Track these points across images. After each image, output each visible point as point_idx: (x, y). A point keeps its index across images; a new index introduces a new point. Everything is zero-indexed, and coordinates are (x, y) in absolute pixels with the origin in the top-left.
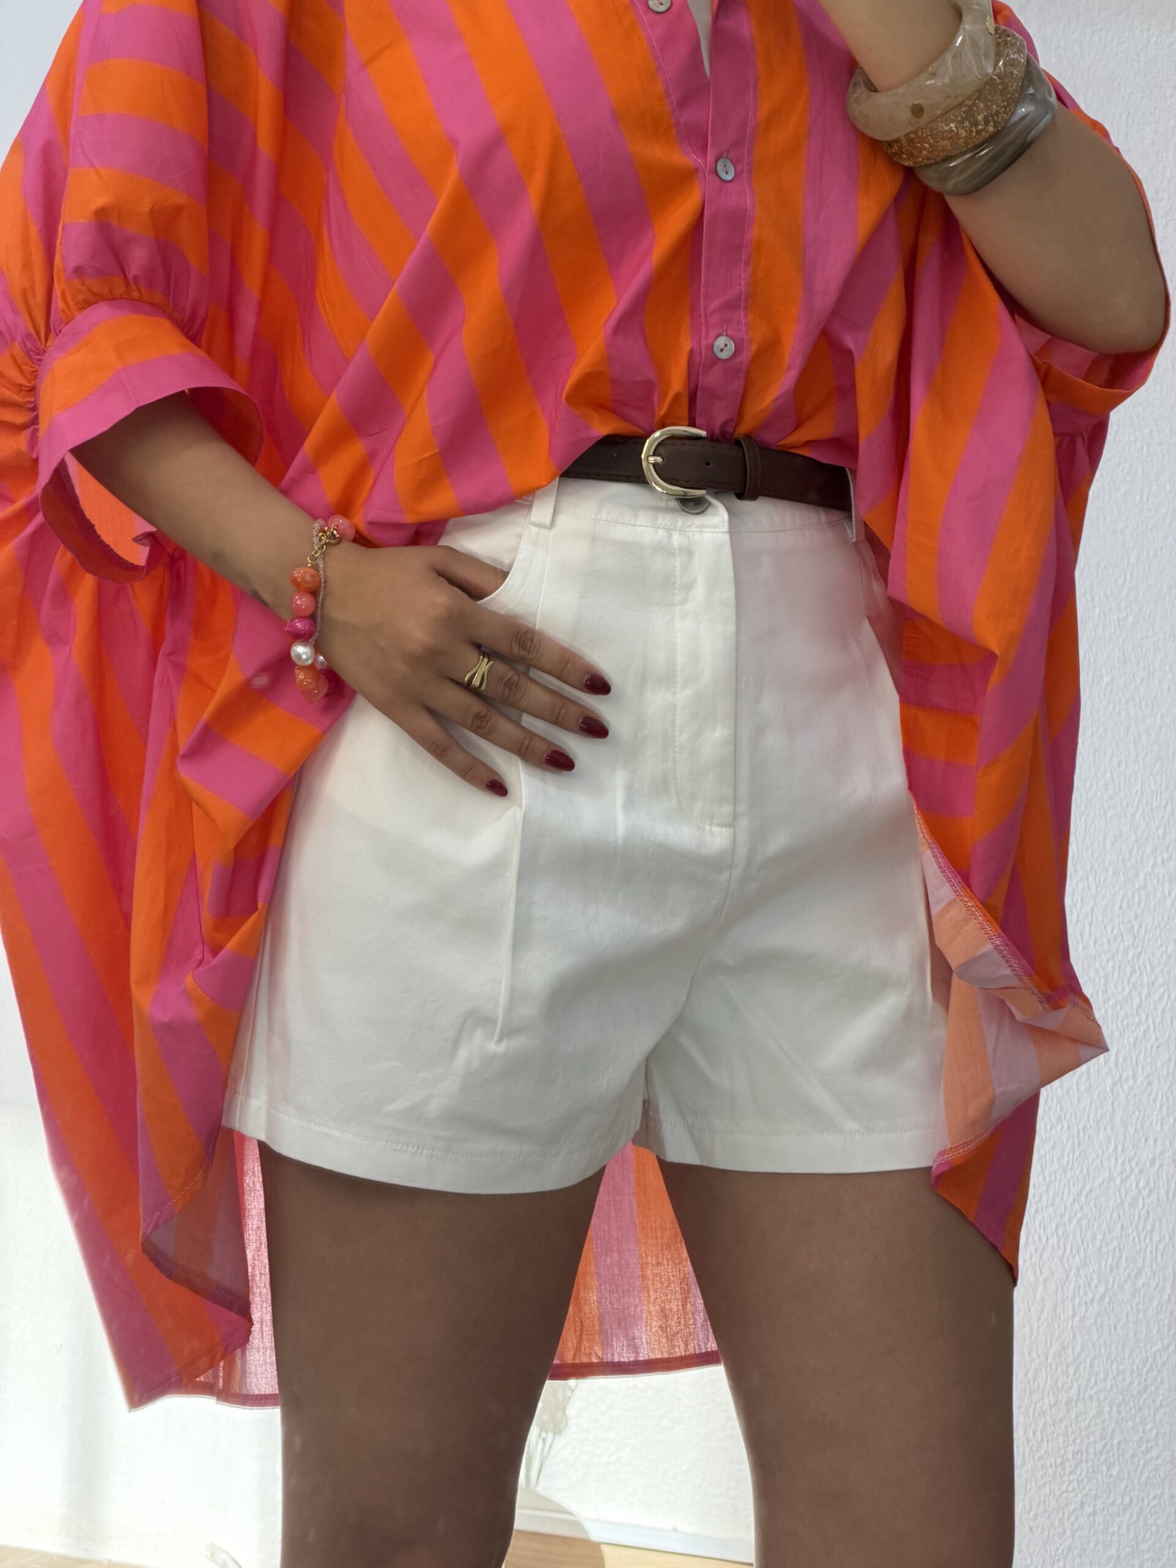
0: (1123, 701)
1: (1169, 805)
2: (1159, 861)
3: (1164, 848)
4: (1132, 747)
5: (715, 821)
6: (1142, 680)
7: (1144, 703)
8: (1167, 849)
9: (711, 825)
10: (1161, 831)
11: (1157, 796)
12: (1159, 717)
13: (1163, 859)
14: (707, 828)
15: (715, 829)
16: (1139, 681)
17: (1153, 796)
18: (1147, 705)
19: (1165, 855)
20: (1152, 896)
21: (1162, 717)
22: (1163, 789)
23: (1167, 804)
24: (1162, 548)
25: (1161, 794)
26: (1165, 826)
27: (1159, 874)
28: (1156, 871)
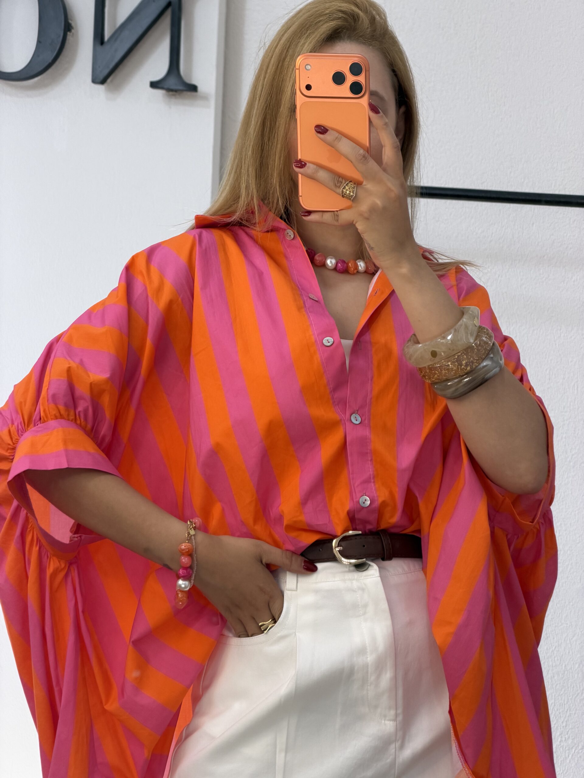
0: (546, 657)
1: (569, 710)
2: (564, 739)
3: (566, 733)
4: (550, 681)
5: (387, 718)
6: (555, 648)
7: (556, 659)
8: (567, 734)
9: (385, 720)
10: (564, 724)
11: (562, 706)
12: (564, 666)
13: (565, 738)
14: (383, 722)
15: (387, 722)
16: (554, 648)
17: (560, 706)
18: (558, 660)
19: (567, 736)
20: (559, 757)
21: (565, 666)
22: (565, 703)
23: (567, 710)
24: (565, 582)
25: (564, 704)
26: (566, 721)
27: (563, 746)
28: (562, 744)
